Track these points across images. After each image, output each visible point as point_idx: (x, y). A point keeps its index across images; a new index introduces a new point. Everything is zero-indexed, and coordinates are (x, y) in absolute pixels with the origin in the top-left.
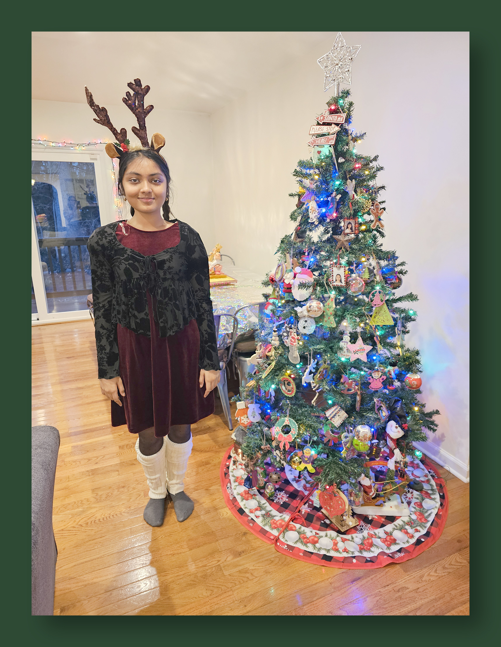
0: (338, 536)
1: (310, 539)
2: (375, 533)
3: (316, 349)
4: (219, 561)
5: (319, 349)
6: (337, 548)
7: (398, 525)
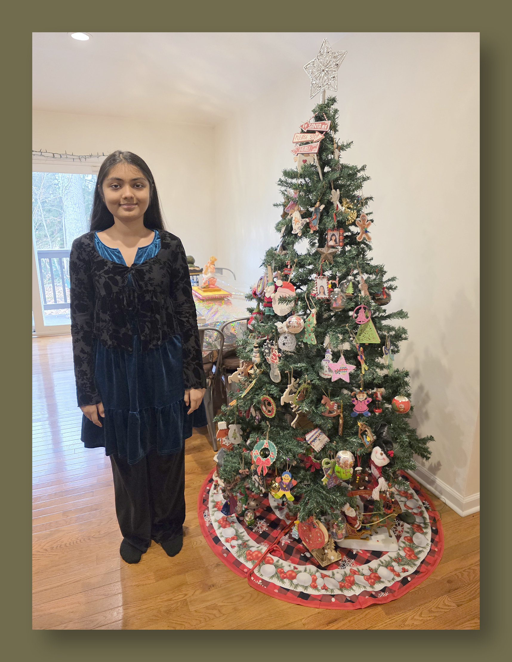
0: (317, 571)
1: (288, 574)
2: (358, 569)
3: (297, 367)
4: (186, 595)
5: (301, 367)
6: (316, 585)
7: (384, 562)
